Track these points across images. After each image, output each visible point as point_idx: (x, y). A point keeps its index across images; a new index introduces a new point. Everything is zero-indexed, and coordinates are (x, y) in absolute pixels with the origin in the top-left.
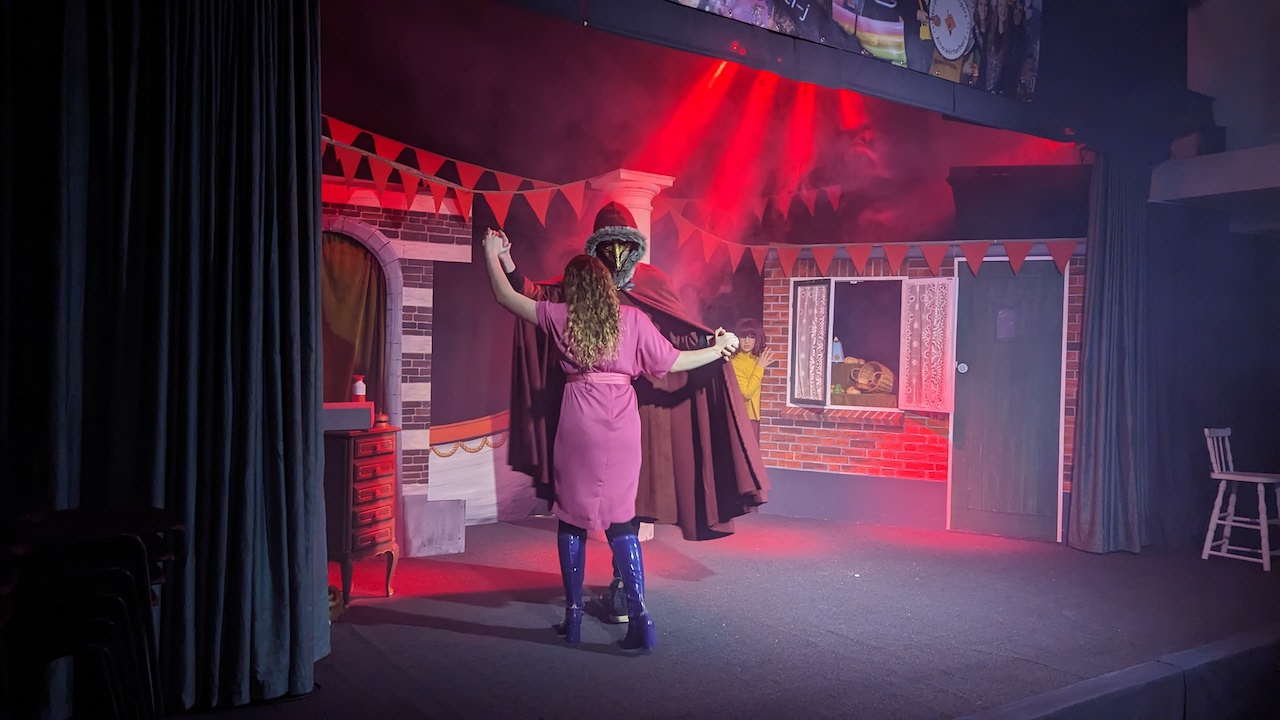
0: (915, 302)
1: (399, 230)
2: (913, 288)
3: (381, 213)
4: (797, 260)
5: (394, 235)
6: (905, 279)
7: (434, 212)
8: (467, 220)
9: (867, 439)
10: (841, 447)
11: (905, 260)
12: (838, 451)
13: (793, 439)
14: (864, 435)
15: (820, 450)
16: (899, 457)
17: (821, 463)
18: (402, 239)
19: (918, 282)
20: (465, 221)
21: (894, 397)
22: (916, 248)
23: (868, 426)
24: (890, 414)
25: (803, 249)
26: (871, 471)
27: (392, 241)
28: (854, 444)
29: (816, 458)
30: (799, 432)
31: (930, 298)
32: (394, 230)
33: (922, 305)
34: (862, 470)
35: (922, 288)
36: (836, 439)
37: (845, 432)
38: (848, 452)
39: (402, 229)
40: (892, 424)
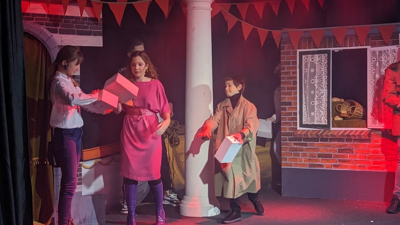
0: (376, 61)
1: (57, 28)
2: (374, 53)
3: (46, 17)
4: (301, 39)
5: (55, 31)
6: (369, 48)
7: (80, 15)
8: (99, 20)
9: (348, 147)
10: (332, 154)
11: (368, 36)
12: (330, 156)
13: (302, 150)
14: (346, 145)
15: (320, 156)
16: (369, 158)
17: (320, 163)
18: (60, 33)
19: (377, 49)
20: (98, 21)
21: (364, 121)
22: (374, 28)
23: (348, 140)
24: (362, 131)
25: (305, 32)
26: (351, 167)
27: (54, 35)
28: (340, 151)
29: (316, 161)
30: (306, 145)
31: (385, 59)
32: (55, 28)
33: (380, 63)
34: (346, 167)
35: (380, 52)
36: (329, 148)
37: (334, 144)
38: (336, 156)
39: (60, 27)
40: (363, 138)
